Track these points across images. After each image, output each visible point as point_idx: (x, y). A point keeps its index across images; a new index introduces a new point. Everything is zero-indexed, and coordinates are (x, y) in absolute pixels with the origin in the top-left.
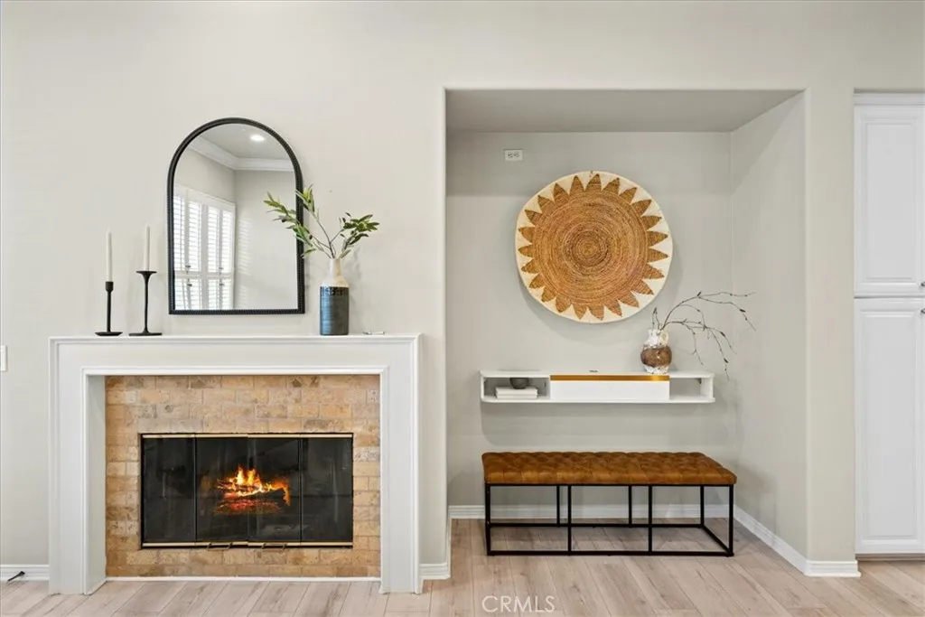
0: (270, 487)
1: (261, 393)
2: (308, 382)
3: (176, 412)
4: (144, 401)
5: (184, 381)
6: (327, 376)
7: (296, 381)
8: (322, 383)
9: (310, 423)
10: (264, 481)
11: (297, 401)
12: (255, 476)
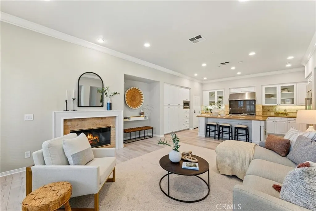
0: (95, 138)
1: (96, 121)
2: (104, 118)
3: (79, 126)
4: (72, 124)
5: (80, 120)
6: (107, 117)
7: (102, 118)
8: (106, 118)
9: (104, 125)
10: (94, 137)
11: (102, 122)
12: (92, 136)
